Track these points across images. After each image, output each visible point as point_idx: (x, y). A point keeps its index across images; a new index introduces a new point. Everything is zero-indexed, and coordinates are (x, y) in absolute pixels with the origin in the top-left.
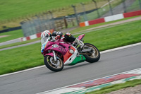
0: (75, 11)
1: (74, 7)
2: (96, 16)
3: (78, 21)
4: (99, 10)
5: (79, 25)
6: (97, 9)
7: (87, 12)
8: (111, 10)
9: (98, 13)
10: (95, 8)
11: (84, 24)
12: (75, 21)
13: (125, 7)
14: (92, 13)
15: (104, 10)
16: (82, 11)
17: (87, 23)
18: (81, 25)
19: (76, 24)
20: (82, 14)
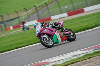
0: (3, 19)
1: (2, 16)
2: (18, 22)
3: (5, 27)
4: (20, 18)
5: (6, 29)
6: (19, 18)
7: (12, 20)
8: (29, 18)
9: (20, 20)
10: (17, 17)
11: (9, 28)
12: (3, 26)
13: (38, 16)
14: (15, 20)
15: (24, 18)
16: (8, 19)
17: (12, 28)
18: (7, 29)
19: (4, 28)
20: (8, 21)
